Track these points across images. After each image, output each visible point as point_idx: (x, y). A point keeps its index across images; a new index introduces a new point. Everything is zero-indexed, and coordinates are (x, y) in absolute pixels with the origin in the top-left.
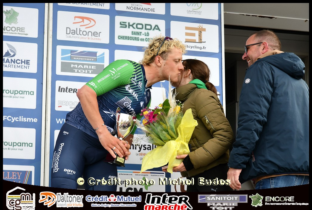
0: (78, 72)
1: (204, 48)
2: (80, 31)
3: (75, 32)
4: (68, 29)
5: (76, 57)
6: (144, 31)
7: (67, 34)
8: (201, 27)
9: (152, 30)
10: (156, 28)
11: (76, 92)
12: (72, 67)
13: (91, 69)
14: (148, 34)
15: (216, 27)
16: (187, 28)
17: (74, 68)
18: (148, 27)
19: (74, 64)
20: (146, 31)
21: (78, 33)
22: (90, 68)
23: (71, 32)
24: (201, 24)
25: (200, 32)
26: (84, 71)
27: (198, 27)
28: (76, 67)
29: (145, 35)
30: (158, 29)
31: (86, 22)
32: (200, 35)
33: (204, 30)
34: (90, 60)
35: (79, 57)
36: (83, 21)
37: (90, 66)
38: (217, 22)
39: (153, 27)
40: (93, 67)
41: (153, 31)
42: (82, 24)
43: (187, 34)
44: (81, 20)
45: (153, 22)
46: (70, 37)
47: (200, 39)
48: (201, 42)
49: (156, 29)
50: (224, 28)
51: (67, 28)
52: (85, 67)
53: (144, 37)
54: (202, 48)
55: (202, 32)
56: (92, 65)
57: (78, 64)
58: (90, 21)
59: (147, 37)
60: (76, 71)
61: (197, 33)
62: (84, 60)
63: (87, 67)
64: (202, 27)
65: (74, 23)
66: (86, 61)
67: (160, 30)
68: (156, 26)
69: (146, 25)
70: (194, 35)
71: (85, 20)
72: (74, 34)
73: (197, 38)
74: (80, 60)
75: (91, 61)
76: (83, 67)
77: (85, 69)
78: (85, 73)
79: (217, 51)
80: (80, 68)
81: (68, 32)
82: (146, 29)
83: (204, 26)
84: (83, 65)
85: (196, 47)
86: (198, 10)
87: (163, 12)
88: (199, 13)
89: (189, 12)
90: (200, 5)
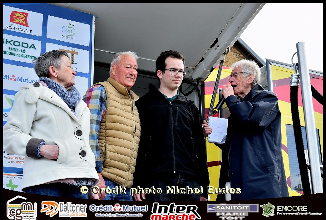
1: (76, 68)
6: (20, 48)
8: (73, 51)
9: (28, 48)
10: (33, 46)
14: (24, 51)
15: (88, 52)
18: (25, 45)
20: (23, 49)
24: (74, 48)
25: (73, 55)
27: (71, 51)
29: (22, 52)
30: (34, 48)
32: (72, 57)
33: (77, 53)
38: (89, 49)
39: (29, 46)
41: (30, 49)
45: (30, 42)
47: (73, 61)
48: (73, 63)
49: (32, 48)
53: (21, 53)
54: (74, 68)
55: (75, 55)
59: (24, 54)
64: (75, 51)
67: (35, 49)
68: (32, 45)
69: (23, 43)
79: (87, 72)
82: (22, 46)
83: (77, 50)
86: (72, 37)
87: (40, 34)
88: (73, 39)
89: (64, 37)
90: (73, 32)
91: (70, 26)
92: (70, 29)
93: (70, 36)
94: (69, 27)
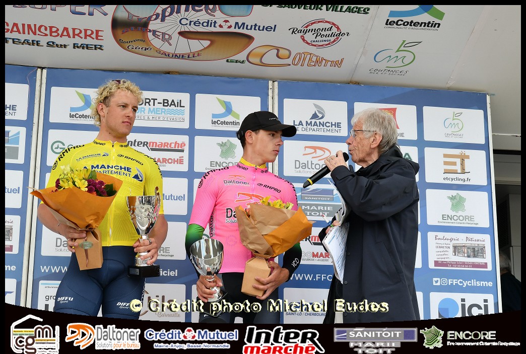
0: (311, 215)
1: (468, 180)
2: (312, 164)
3: (305, 166)
4: (297, 163)
5: (308, 197)
7: (296, 168)
11: (309, 239)
12: (303, 208)
13: (327, 211)
15: (483, 153)
16: (445, 156)
17: (306, 210)
19: (306, 205)
21: (310, 167)
22: (326, 209)
23: (301, 165)
24: (463, 150)
26: (318, 214)
28: (309, 208)
31: (319, 152)
32: (462, 164)
33: (468, 157)
34: (325, 200)
35: (311, 197)
36: (315, 152)
37: (325, 208)
38: (484, 147)
40: (329, 208)
42: (314, 155)
43: (446, 163)
44: (313, 151)
46: (300, 172)
47: (463, 169)
48: (463, 172)
50: (494, 153)
51: (296, 161)
52: (319, 209)
54: (466, 180)
55: (465, 160)
56: (327, 205)
57: (311, 205)
58: (324, 152)
60: (308, 214)
61: (458, 161)
62: (318, 200)
63: (322, 208)
64: (464, 154)
65: (304, 155)
66: (320, 200)
68: (407, 154)
70: (454, 164)
71: (317, 150)
72: (305, 168)
73: (458, 168)
74: (313, 200)
75: (327, 201)
76: (317, 208)
77: (319, 211)
78: (319, 215)
79: (485, 183)
80: (314, 210)
81: (297, 166)
83: (467, 152)
84: (317, 205)
85: (458, 179)
86: (459, 133)
87: (414, 137)
88: (461, 136)
89: (447, 135)
90: (460, 126)
91: (455, 118)
92: (456, 122)
93: (457, 133)
94: (453, 119)
